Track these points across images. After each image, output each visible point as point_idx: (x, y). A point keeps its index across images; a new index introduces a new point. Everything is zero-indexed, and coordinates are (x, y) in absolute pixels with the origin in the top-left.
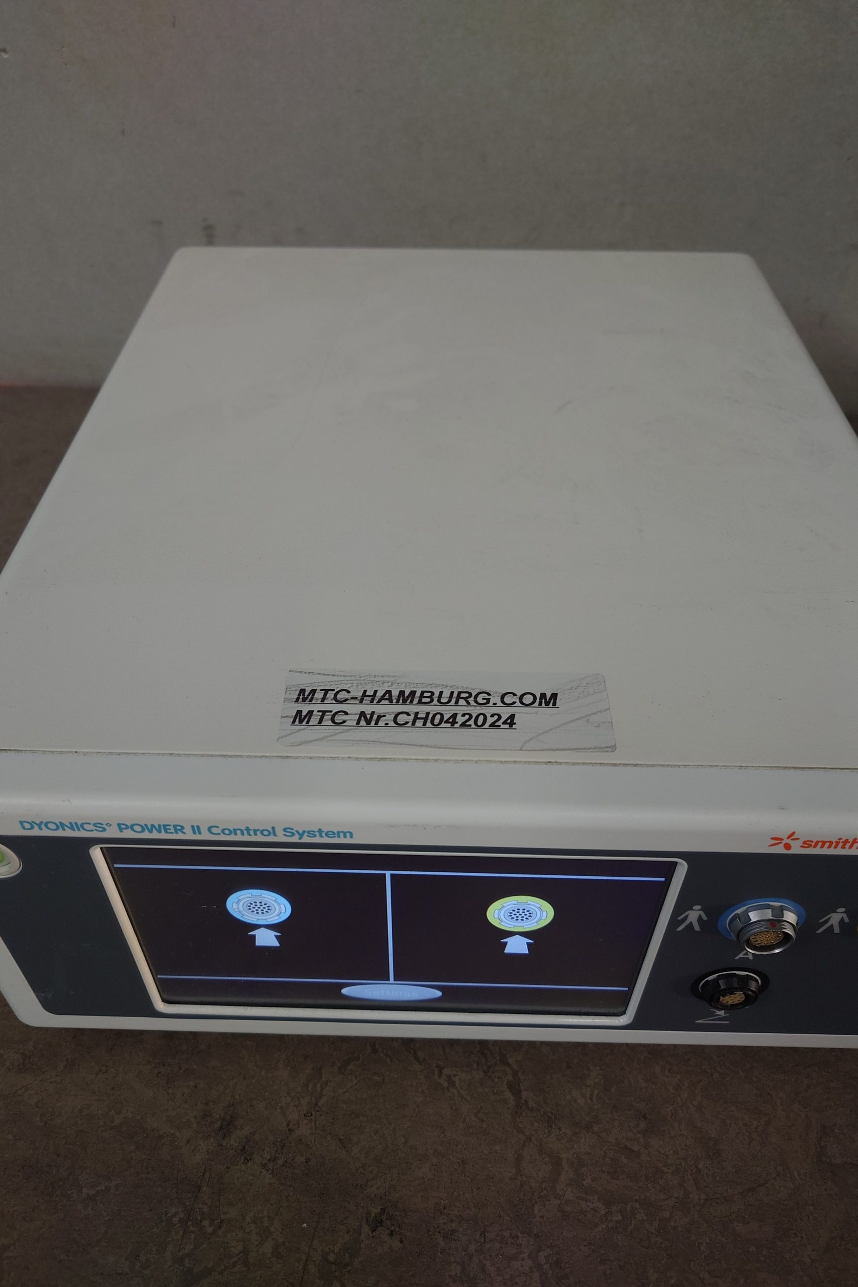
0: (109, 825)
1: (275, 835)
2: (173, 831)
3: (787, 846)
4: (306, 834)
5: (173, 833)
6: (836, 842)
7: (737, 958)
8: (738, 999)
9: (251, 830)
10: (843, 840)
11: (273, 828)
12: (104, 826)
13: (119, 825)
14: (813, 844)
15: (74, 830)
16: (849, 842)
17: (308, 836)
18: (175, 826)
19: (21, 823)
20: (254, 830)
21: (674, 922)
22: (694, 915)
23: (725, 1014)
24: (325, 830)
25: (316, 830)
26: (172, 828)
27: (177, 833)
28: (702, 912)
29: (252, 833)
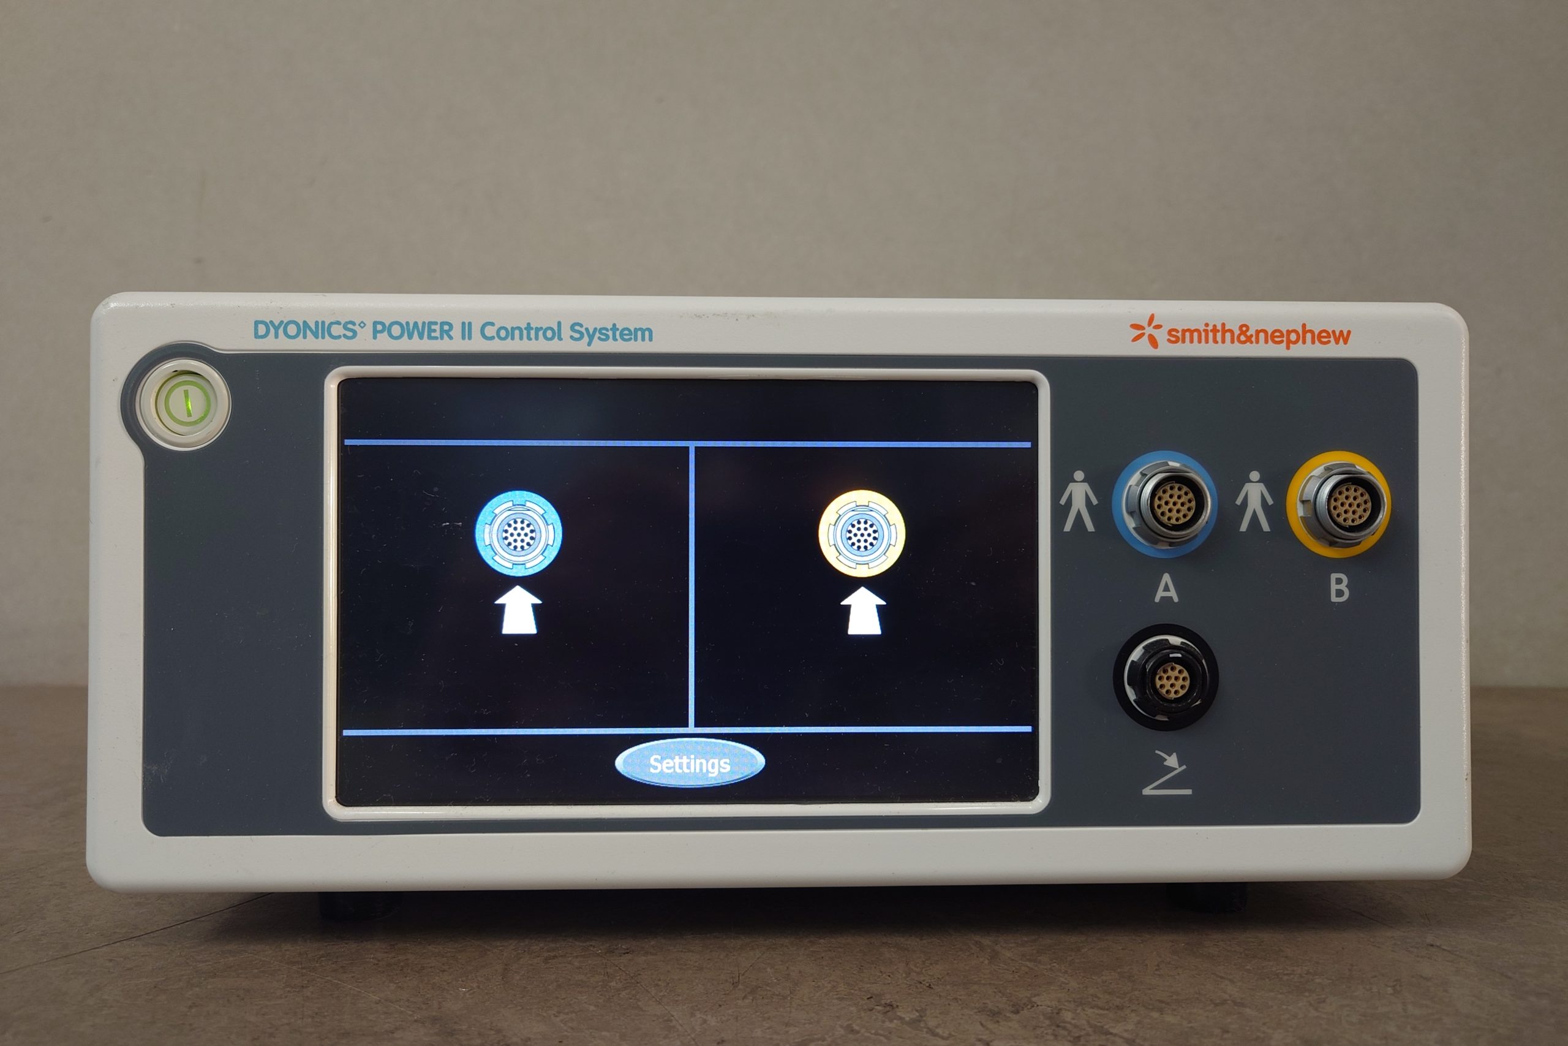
0: (363, 325)
1: (560, 339)
2: (437, 334)
3: (1153, 342)
4: (597, 335)
5: (436, 338)
6: (1204, 330)
7: (1157, 599)
8: (1180, 682)
9: (532, 329)
10: (1210, 328)
11: (559, 323)
12: (357, 328)
13: (375, 323)
14: (1179, 335)
15: (317, 337)
16: (1218, 331)
17: (599, 338)
18: (443, 324)
19: (257, 323)
20: (536, 328)
21: (1059, 512)
22: (1079, 492)
23: (1180, 767)
24: (620, 327)
25: (610, 326)
26: (437, 327)
27: (442, 338)
28: (1086, 484)
29: (533, 333)
